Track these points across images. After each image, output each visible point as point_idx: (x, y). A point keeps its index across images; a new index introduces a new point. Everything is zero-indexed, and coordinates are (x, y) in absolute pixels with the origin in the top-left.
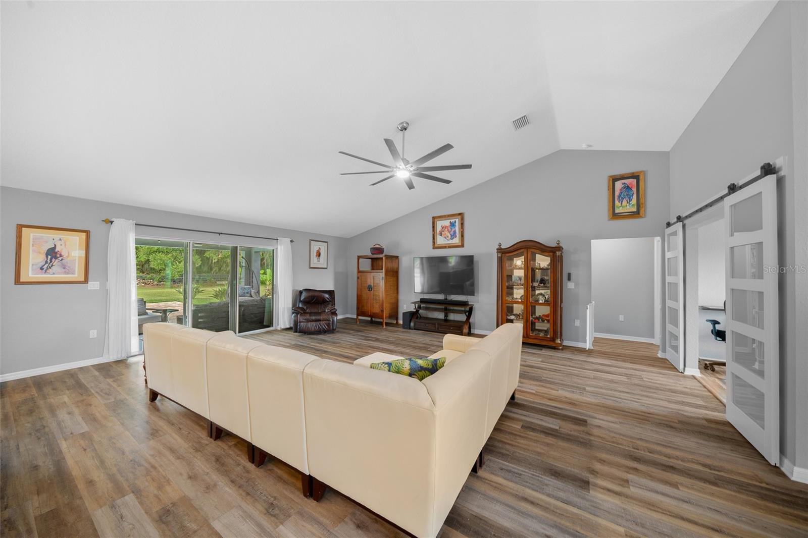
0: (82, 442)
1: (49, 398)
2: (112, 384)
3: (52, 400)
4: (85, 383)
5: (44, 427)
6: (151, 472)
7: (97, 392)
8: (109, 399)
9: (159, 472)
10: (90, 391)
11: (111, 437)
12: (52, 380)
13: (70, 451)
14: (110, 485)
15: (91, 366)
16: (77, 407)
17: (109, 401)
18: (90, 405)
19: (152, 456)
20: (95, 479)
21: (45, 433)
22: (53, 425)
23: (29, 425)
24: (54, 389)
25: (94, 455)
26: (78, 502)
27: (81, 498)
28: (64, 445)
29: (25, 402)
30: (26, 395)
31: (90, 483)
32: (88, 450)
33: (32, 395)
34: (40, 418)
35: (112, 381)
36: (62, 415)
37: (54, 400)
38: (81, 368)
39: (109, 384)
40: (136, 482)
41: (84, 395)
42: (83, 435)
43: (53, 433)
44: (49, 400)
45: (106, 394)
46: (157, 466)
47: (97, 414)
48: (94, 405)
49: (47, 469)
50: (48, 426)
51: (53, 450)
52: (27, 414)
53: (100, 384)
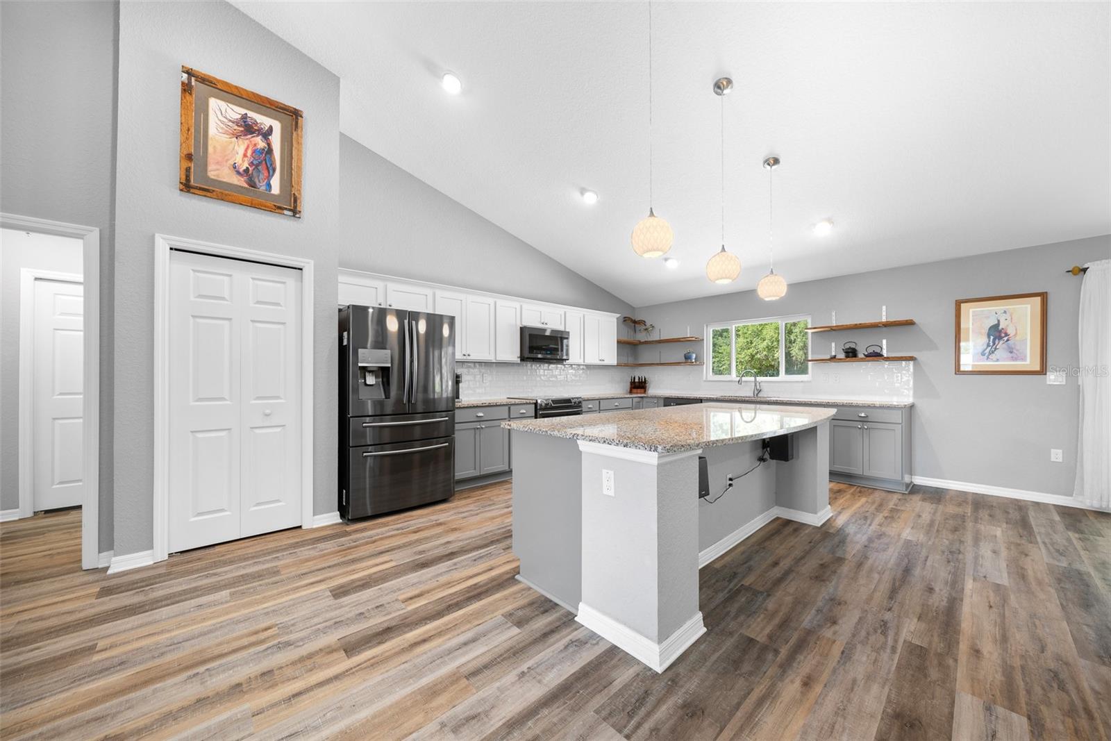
0: (992, 594)
1: (981, 524)
2: (1075, 542)
3: (982, 528)
4: (1033, 523)
5: (960, 552)
6: (1079, 717)
7: (1044, 543)
8: (1059, 561)
9: (1097, 730)
10: (1036, 538)
11: (1035, 615)
12: (994, 504)
13: (972, 596)
14: (999, 677)
15: (1054, 505)
16: (1008, 549)
17: (1057, 564)
18: (1026, 555)
19: (1096, 693)
20: (985, 654)
21: (957, 559)
22: (969, 556)
23: (947, 542)
24: (991, 516)
25: (998, 620)
26: (951, 662)
27: (956, 660)
28: (969, 585)
29: (955, 517)
30: (959, 510)
31: (976, 652)
32: (994, 610)
33: (965, 513)
34: (960, 540)
35: (1076, 538)
36: (986, 550)
37: (984, 528)
38: (1037, 504)
39: (1069, 540)
40: (1043, 707)
41: (1024, 538)
42: (998, 588)
43: (965, 564)
44: (979, 526)
45: (1058, 551)
46: (1096, 715)
47: (1029, 571)
48: (1031, 558)
49: (939, 599)
50: (963, 554)
51: (955, 583)
52: (951, 530)
53: (1054, 534)
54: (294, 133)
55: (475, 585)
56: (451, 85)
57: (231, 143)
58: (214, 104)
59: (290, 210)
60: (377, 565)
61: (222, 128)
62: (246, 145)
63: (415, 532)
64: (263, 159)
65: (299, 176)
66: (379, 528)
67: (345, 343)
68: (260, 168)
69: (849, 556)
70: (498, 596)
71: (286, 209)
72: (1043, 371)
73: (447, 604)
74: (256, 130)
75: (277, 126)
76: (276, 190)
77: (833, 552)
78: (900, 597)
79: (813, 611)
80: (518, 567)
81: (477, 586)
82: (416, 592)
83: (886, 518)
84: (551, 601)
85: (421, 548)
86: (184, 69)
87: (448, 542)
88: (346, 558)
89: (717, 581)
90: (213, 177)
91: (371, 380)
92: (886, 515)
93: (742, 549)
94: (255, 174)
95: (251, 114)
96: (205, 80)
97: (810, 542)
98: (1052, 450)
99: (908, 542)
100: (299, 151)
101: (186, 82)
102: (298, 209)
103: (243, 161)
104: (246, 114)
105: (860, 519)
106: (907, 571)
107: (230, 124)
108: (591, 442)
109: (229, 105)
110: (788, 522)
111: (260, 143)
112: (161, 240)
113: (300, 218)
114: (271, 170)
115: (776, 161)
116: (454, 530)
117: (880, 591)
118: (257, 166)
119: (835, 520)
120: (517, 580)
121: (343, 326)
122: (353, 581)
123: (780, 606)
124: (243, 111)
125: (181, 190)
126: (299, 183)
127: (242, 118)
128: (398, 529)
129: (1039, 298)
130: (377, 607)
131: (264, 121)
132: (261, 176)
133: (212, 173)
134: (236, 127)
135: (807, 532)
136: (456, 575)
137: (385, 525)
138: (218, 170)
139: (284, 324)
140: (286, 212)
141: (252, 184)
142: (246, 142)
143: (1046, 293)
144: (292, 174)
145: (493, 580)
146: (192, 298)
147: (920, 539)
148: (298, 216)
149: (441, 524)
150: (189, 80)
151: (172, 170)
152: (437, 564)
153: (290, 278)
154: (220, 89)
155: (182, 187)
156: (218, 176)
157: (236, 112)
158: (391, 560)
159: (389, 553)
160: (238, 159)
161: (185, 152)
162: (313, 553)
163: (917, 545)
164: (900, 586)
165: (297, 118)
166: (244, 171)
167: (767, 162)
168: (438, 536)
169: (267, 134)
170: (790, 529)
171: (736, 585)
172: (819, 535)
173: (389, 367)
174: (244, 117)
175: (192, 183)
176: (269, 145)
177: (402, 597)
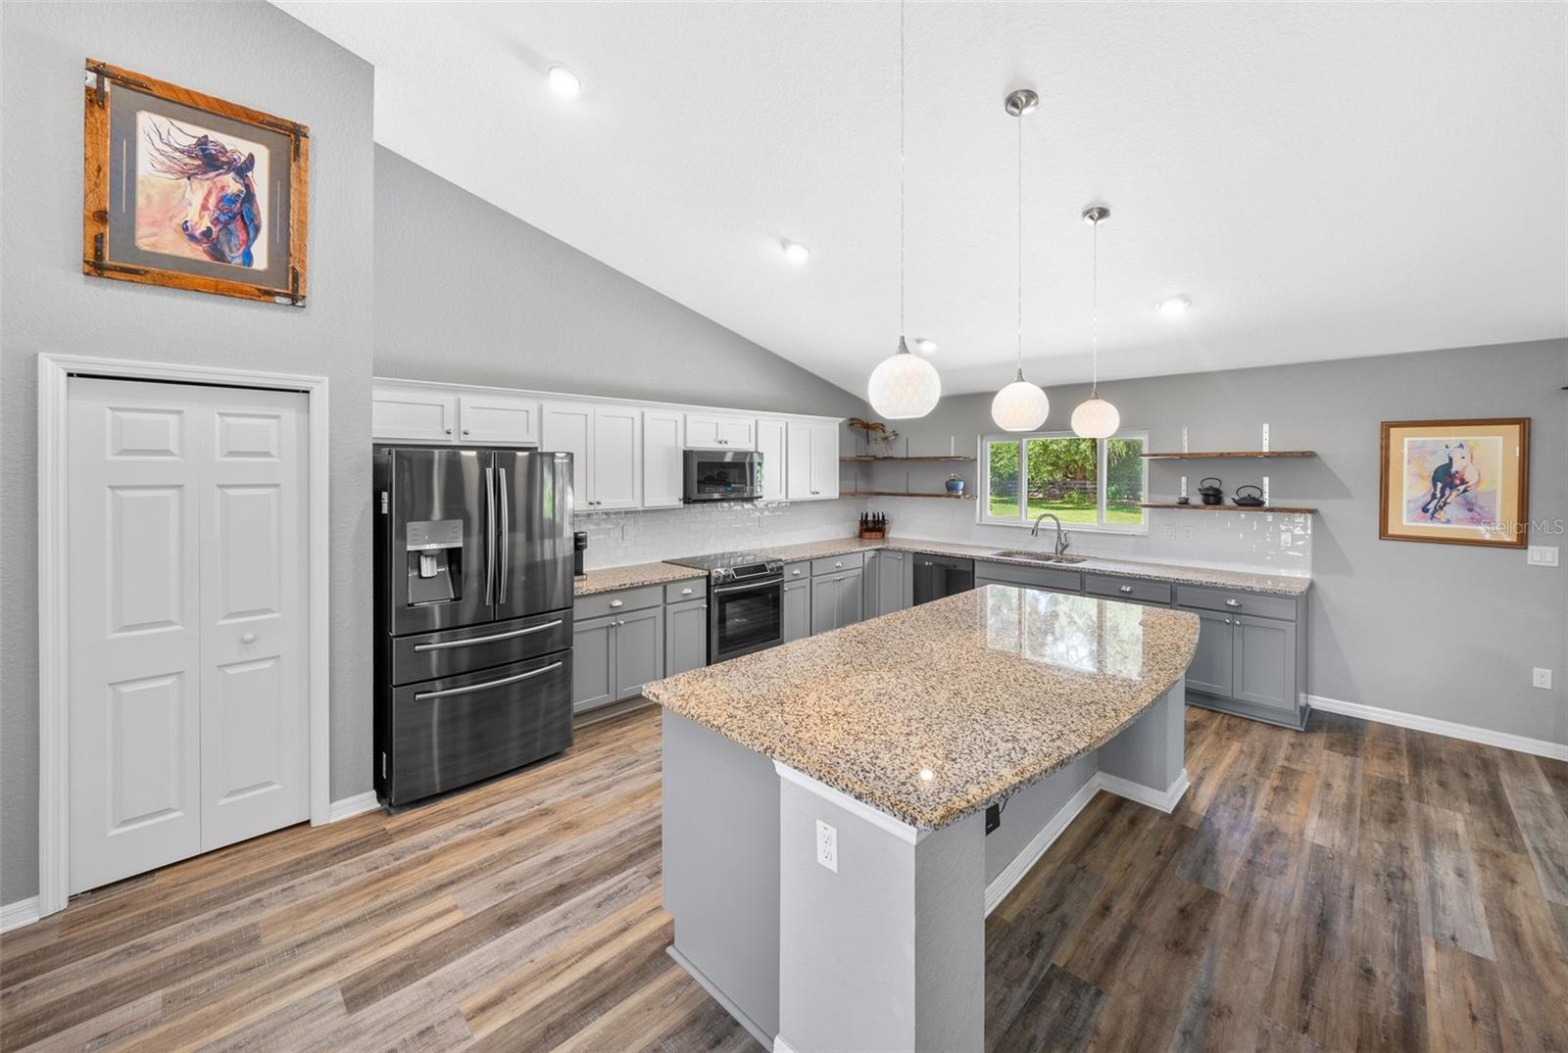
0: (1471, 985)
1: (1428, 803)
3: (1433, 814)
4: (1511, 801)
5: (1404, 876)
7: (1537, 850)
10: (1520, 837)
12: (1443, 756)
13: (1439, 989)
15: (1537, 757)
16: (1481, 866)
18: (1513, 881)
21: (1402, 893)
22: (1420, 886)
23: (1380, 850)
24: (1441, 784)
28: (1432, 961)
29: (1385, 786)
30: (1390, 771)
32: (1482, 1026)
33: (1399, 776)
34: (1401, 845)
36: (1445, 868)
37: (1436, 813)
38: (1509, 755)
41: (1503, 838)
42: (1478, 964)
43: (1416, 905)
44: (1426, 808)
45: (1561, 869)
47: (1523, 923)
48: (1523, 888)
49: (1385, 1002)
50: (1410, 879)
51: (1406, 957)
52: (1383, 822)
53: (1549, 829)
54: (293, 166)
55: (597, 970)
56: (563, 86)
57: (179, 187)
58: (147, 122)
59: (286, 295)
60: (431, 919)
61: (162, 163)
62: (206, 191)
63: (502, 833)
64: (238, 213)
65: (302, 236)
66: (443, 822)
67: (385, 510)
68: (231, 227)
69: (1224, 888)
70: (634, 1000)
71: (279, 294)
72: (1522, 542)
73: (545, 1024)
74: (224, 163)
75: (262, 154)
76: (260, 261)
77: (1197, 877)
78: (1318, 993)
79: (1177, 1036)
80: (671, 923)
81: (599, 975)
82: (492, 992)
83: (1275, 790)
84: (726, 1014)
85: (508, 874)
86: (91, 65)
87: (556, 859)
88: (379, 902)
89: (1010, 956)
90: (147, 249)
91: (429, 568)
92: (1276, 783)
93: (1048, 870)
94: (222, 238)
95: (214, 136)
96: (130, 82)
97: (1159, 853)
98: (1535, 669)
99: (1317, 849)
100: (302, 195)
101: (95, 87)
102: (301, 293)
103: (201, 217)
104: (206, 137)
105: (1235, 795)
106: (1324, 924)
107: (177, 155)
108: (796, 771)
109: (174, 122)
110: (1119, 803)
111: (232, 184)
112: (49, 362)
113: (304, 307)
114: (251, 226)
115: (1103, 213)
116: (569, 826)
117: (1284, 979)
118: (226, 224)
119: (1194, 798)
120: (669, 958)
121: (380, 482)
122: (385, 964)
123: (1120, 1020)
124: (201, 132)
125: (87, 274)
126: (302, 248)
127: (198, 144)
128: (472, 827)
129: (1517, 427)
130: (422, 1033)
131: (238, 146)
132: (234, 241)
133: (144, 240)
134: (188, 160)
135: (1151, 826)
136: (568, 944)
137: (453, 815)
138: (154, 235)
139: (277, 486)
140: (278, 299)
141: (217, 254)
142: (207, 185)
143: (1529, 419)
144: (289, 234)
145: (627, 957)
146: (110, 457)
147: (1337, 841)
148: (300, 304)
149: (545, 813)
150: (100, 83)
151: (70, 239)
152: (533, 917)
153: (287, 410)
154: (159, 97)
155: (87, 268)
156: (154, 245)
157: (187, 134)
158: (456, 907)
159: (453, 888)
160: (192, 214)
161: (93, 209)
162: (324, 889)
163: (1332, 859)
164: (1318, 962)
165: (297, 140)
166: (203, 234)
167: (1088, 213)
168: (539, 843)
169: (243, 169)
170: (1120, 823)
171: (1042, 967)
172: (1171, 836)
173: (460, 549)
174: (203, 142)
175: (107, 260)
176: (248, 187)
177: (468, 1005)
